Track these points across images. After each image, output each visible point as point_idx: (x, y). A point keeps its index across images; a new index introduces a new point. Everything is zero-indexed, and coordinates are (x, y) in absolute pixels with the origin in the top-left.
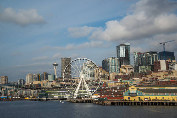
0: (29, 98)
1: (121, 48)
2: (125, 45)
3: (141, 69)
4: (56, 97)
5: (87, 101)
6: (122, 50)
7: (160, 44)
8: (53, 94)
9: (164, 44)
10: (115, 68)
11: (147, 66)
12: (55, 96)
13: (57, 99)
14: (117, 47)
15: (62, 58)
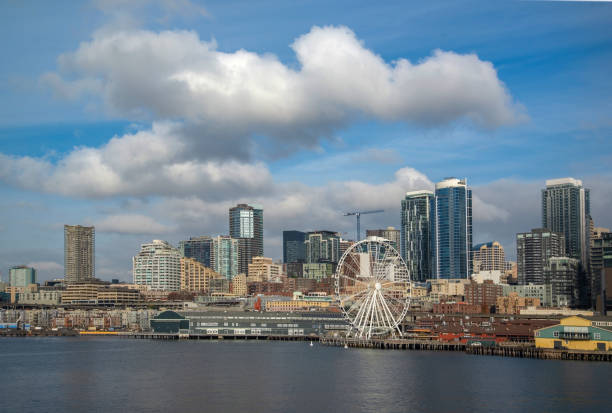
0: (87, 330)
1: (244, 214)
2: (251, 209)
3: (307, 271)
4: (212, 331)
5: (400, 346)
6: (246, 220)
7: (349, 214)
8: (203, 324)
9: (358, 217)
10: (230, 263)
11: (324, 265)
12: (208, 329)
13: (215, 337)
14: (231, 210)
15: (67, 226)
